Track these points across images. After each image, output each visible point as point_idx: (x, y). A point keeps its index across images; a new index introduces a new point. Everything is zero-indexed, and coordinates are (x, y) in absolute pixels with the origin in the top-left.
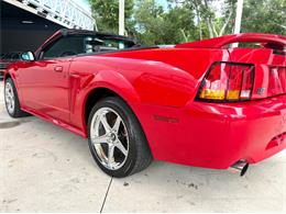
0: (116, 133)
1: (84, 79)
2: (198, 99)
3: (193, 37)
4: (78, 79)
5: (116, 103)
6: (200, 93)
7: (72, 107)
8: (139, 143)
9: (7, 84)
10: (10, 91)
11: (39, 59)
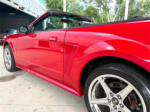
3: (98, 21)
9: (6, 49)
10: (8, 54)
11: (31, 32)
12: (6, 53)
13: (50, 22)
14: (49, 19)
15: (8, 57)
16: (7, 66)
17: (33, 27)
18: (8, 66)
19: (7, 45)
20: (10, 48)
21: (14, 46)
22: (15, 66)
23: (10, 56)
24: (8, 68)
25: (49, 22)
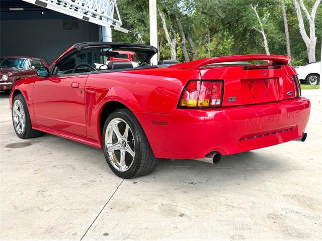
0: (126, 140)
1: (99, 95)
2: (179, 107)
4: (94, 95)
5: (125, 114)
6: (180, 102)
7: (88, 121)
8: (143, 145)
9: (16, 102)
10: (19, 109)
11: (52, 74)
12: (16, 107)
13: (121, 26)
14: (118, 19)
15: (19, 115)
16: (17, 130)
17: (56, 67)
18: (20, 130)
19: (19, 95)
20: (24, 99)
21: (29, 95)
22: (31, 128)
23: (23, 112)
24: (19, 133)
25: (118, 27)
